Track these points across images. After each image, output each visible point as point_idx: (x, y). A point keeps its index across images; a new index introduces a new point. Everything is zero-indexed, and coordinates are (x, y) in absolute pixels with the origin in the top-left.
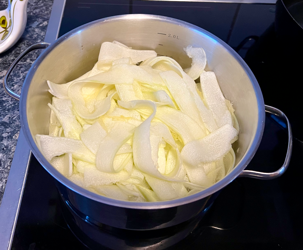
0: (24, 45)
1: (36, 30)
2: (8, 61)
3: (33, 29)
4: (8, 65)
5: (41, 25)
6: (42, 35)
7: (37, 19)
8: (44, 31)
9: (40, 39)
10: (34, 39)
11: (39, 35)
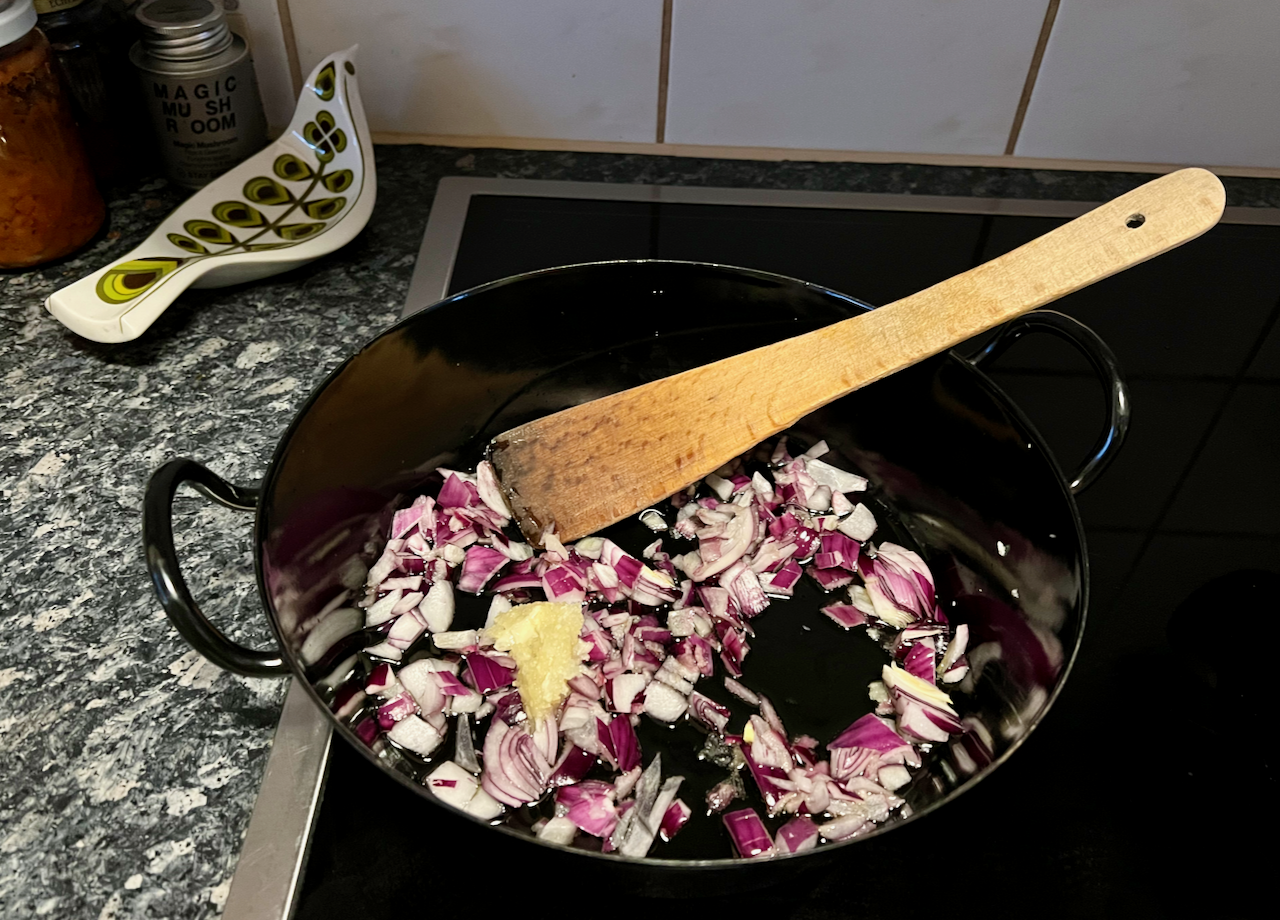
0: (347, 313)
1: (382, 276)
2: (298, 352)
3: (372, 273)
4: (300, 363)
5: (396, 264)
6: (399, 289)
7: (384, 249)
8: (403, 279)
9: (394, 299)
10: (374, 300)
11: (391, 289)
